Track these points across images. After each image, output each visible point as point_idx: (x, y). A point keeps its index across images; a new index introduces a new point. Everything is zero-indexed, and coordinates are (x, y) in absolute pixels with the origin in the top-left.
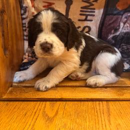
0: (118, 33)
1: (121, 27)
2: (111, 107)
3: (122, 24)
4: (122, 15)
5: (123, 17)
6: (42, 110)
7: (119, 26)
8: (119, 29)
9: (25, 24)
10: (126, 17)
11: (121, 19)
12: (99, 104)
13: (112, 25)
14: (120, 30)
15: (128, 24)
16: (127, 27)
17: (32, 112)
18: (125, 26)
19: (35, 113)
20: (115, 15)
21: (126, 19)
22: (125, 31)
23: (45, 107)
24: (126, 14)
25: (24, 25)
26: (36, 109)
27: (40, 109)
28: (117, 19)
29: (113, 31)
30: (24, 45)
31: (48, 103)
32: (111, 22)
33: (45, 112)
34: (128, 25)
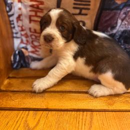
0: (115, 31)
1: (119, 24)
3: (119, 21)
4: (121, 10)
5: (122, 13)
7: (117, 23)
8: (116, 26)
9: (13, 21)
10: (125, 13)
11: (119, 15)
13: (109, 22)
14: (118, 27)
15: (127, 21)
16: (125, 24)
17: (15, 121)
18: (123, 23)
19: (17, 122)
20: (113, 10)
21: (124, 16)
22: (122, 29)
23: (28, 115)
24: (125, 9)
25: (12, 22)
26: (19, 117)
28: (115, 14)
29: (109, 29)
32: (108, 18)
33: (26, 121)
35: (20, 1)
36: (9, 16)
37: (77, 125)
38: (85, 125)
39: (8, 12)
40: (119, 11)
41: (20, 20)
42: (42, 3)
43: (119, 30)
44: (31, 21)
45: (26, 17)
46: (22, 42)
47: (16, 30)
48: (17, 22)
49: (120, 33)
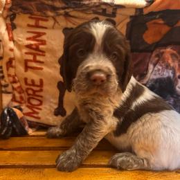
0: (144, 82)
3: (151, 66)
4: (152, 52)
5: (153, 55)
7: (147, 70)
8: (146, 74)
10: (157, 56)
11: (150, 58)
14: (149, 75)
15: (161, 65)
16: (159, 70)
18: (156, 69)
20: (141, 51)
21: (157, 59)
22: (155, 77)
24: (158, 50)
34: (160, 68)
35: (12, 39)
40: (150, 54)
41: (12, 67)
42: (43, 43)
43: (151, 78)
44: (27, 68)
45: (20, 62)
46: (14, 99)
47: (5, 81)
48: (8, 69)
49: (152, 82)
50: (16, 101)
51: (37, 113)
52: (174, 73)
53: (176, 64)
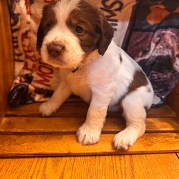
0: (147, 57)
1: (152, 48)
2: (136, 164)
3: (153, 45)
4: (154, 32)
5: (156, 35)
6: (41, 172)
7: (149, 47)
8: (149, 51)
9: (17, 38)
10: (159, 36)
11: (152, 38)
12: (120, 159)
13: (140, 46)
14: (151, 52)
15: (162, 45)
16: (160, 49)
18: (158, 47)
20: (144, 31)
21: (158, 39)
22: (156, 55)
23: (45, 167)
24: (159, 31)
25: (15, 40)
26: (32, 172)
27: (38, 172)
28: (147, 37)
29: (140, 54)
30: (14, 68)
31: (49, 160)
32: (138, 41)
34: (162, 47)
35: (29, 13)
36: (13, 31)
37: (116, 175)
38: (125, 175)
39: (12, 25)
40: (152, 33)
41: (27, 38)
43: (153, 55)
45: (34, 33)
46: (26, 67)
47: (19, 50)
48: (23, 40)
49: (154, 59)
50: (28, 69)
51: (48, 81)
52: (173, 52)
53: (175, 45)
